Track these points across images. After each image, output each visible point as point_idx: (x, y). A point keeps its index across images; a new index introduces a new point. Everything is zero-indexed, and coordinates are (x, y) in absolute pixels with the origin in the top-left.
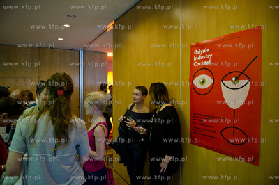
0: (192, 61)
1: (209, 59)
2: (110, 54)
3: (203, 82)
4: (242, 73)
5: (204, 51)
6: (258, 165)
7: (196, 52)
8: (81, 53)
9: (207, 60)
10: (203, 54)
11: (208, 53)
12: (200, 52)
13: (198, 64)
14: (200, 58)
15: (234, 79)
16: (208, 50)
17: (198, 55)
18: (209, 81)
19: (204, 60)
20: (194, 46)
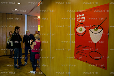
0: (76, 20)
1: (84, 19)
2: (39, 17)
3: (81, 30)
4: (99, 26)
5: (82, 15)
6: (106, 70)
7: (78, 16)
8: (26, 16)
9: (83, 19)
10: (81, 17)
11: (83, 16)
12: (80, 16)
13: (79, 22)
14: (80, 18)
15: (95, 28)
16: (84, 15)
17: (79, 17)
18: (84, 29)
19: (81, 20)
20: (77, 13)
